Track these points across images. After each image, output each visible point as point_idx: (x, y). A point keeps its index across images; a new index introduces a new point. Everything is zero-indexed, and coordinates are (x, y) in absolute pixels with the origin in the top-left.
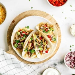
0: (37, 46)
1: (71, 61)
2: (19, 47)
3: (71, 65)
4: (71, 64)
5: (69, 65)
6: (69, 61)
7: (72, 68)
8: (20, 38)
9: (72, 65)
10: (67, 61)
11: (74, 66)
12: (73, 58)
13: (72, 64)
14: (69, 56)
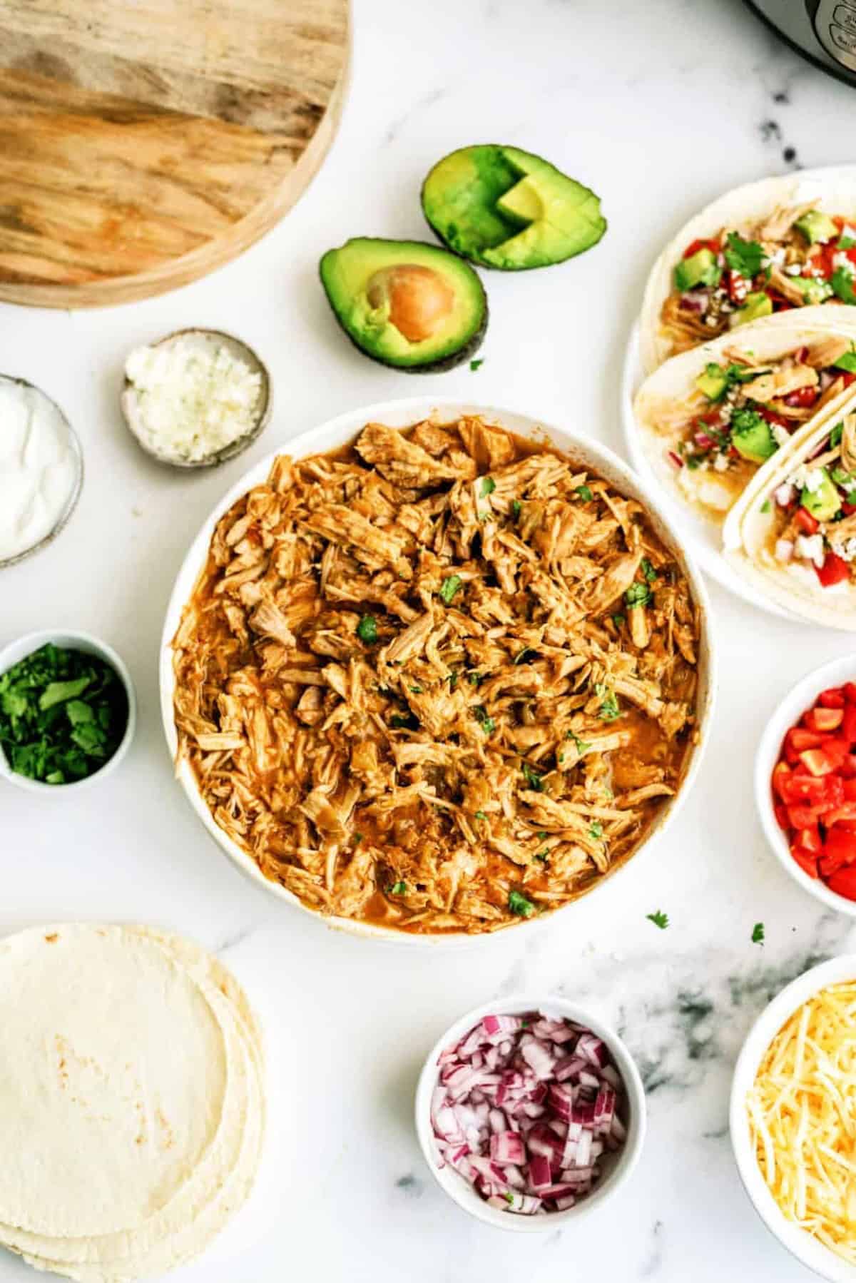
0: (827, 448)
1: (497, 1121)
2: (703, 301)
3: (483, 1166)
4: (486, 1149)
5: (466, 1152)
6: (483, 1109)
7: (485, 1197)
8: (787, 261)
9: (499, 1171)
10: (450, 1102)
11: (514, 1176)
12: (530, 1086)
13: (505, 1150)
14: (492, 1059)
